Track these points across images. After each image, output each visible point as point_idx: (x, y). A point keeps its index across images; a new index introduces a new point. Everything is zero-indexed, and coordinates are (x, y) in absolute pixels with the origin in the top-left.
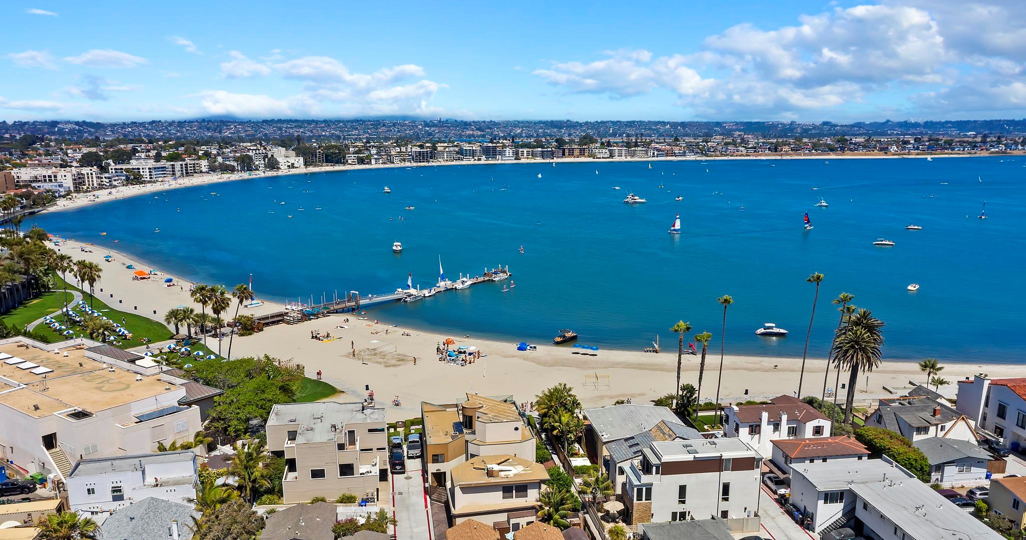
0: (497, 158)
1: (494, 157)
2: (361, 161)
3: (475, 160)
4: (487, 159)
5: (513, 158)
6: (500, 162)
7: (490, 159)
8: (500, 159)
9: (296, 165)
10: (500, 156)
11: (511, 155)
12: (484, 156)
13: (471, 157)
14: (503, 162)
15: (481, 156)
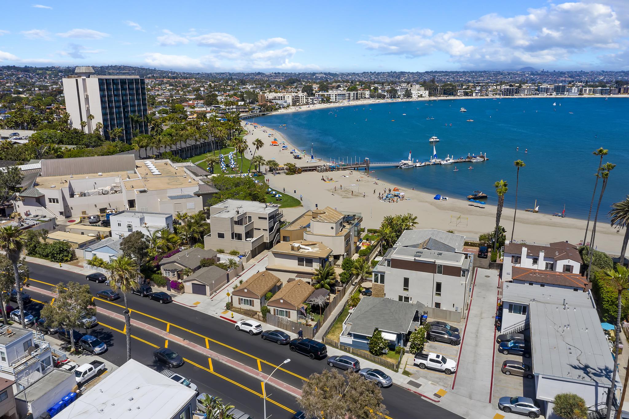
0: (565, 94)
1: (563, 93)
2: (466, 94)
3: (548, 95)
4: (557, 94)
5: (577, 94)
6: (566, 96)
7: (559, 94)
8: (567, 94)
9: (423, 96)
10: (567, 93)
11: (576, 92)
12: (555, 93)
13: (545, 93)
14: (569, 96)
15: (553, 92)
